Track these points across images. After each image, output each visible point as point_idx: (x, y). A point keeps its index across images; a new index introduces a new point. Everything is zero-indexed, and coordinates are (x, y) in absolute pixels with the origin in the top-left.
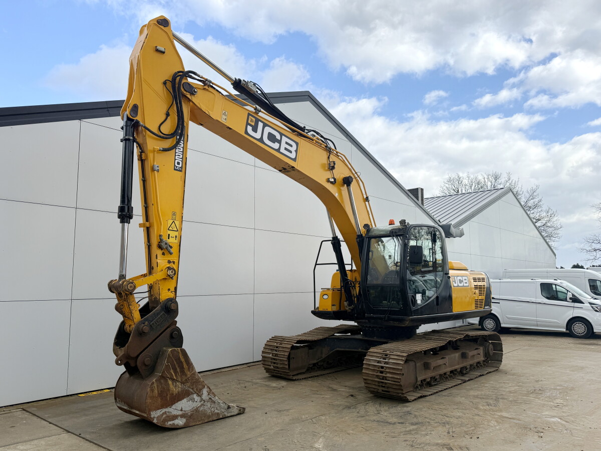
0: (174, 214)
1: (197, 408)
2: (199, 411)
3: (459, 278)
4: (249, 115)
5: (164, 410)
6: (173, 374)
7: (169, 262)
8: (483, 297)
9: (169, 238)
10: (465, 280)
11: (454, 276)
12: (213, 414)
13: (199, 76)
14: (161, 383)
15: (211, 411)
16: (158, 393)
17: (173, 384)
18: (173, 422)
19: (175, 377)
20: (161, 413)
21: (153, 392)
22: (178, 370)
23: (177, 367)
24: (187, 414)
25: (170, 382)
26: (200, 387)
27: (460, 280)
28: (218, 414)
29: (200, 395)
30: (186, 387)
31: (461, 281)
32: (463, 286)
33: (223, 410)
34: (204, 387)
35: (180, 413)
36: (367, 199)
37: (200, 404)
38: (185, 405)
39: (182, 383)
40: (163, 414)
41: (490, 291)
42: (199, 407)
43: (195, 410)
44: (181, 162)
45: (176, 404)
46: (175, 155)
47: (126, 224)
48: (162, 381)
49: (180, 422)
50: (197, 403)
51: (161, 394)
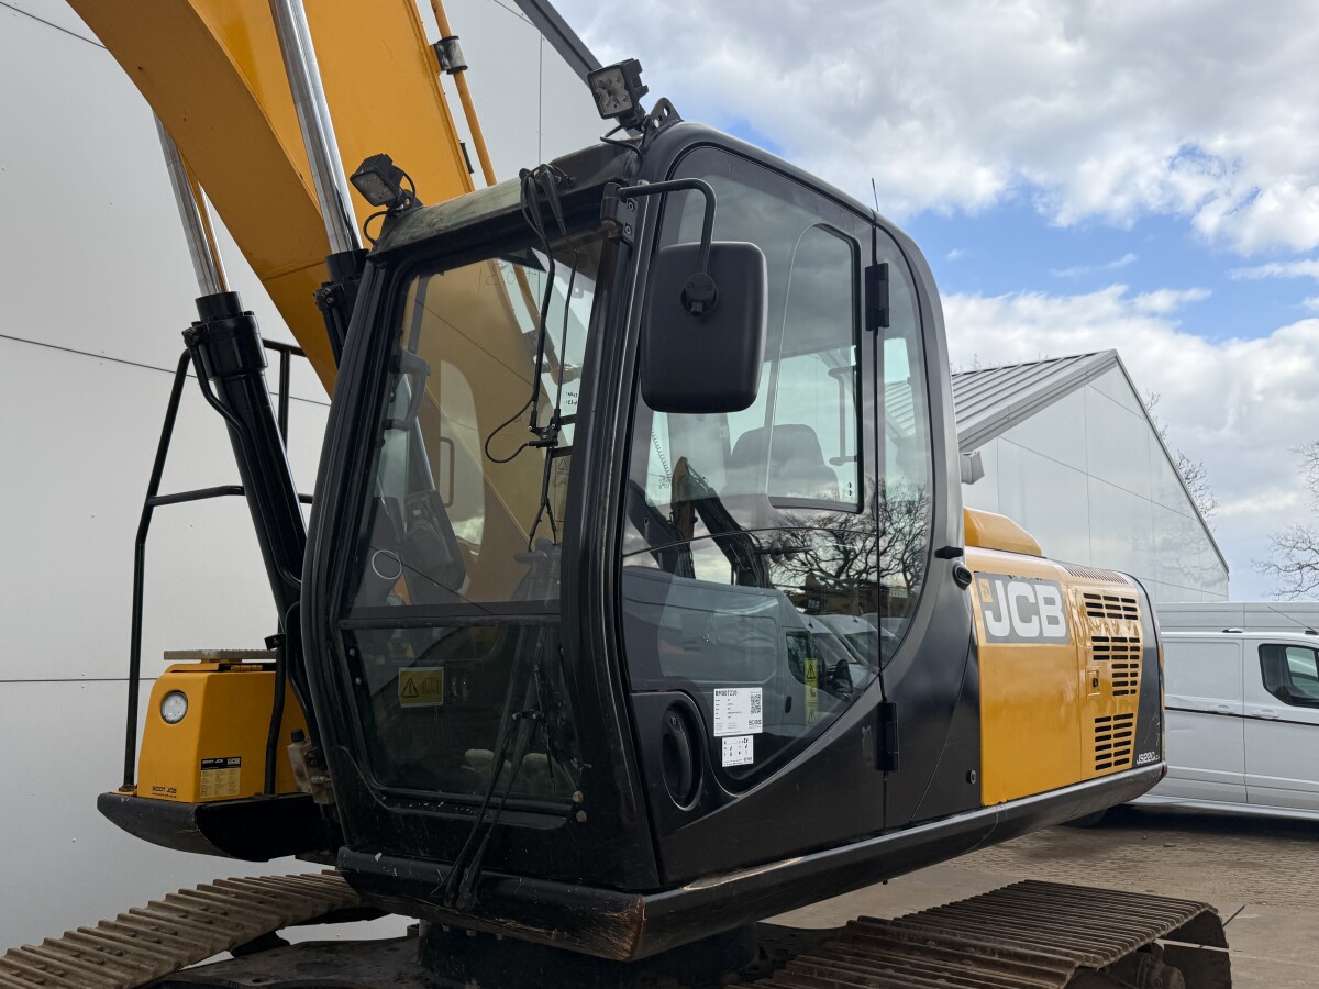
3: (1017, 589)
8: (1130, 704)
10: (1050, 601)
11: (992, 577)
27: (1021, 600)
31: (1027, 611)
32: (1040, 638)
36: (444, 54)
41: (1160, 672)
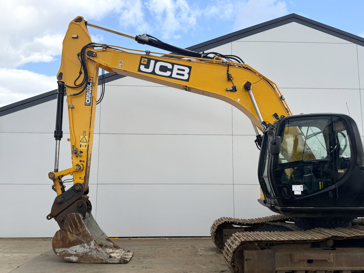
0: (85, 132)
1: (87, 253)
2: (87, 255)
4: (142, 57)
5: (64, 249)
6: (70, 228)
7: (81, 161)
9: (81, 147)
12: (98, 259)
13: (97, 44)
14: (62, 232)
15: (97, 257)
16: (61, 239)
17: (70, 235)
18: (69, 257)
19: (71, 231)
20: (62, 250)
21: (57, 237)
22: (74, 226)
23: (73, 224)
24: (79, 255)
25: (69, 233)
26: (89, 239)
28: (102, 259)
29: (89, 245)
30: (80, 238)
33: (106, 258)
34: (92, 240)
35: (75, 253)
37: (89, 250)
38: (78, 249)
39: (76, 235)
40: (63, 251)
42: (88, 252)
43: (85, 253)
44: (90, 100)
45: (72, 247)
46: (86, 96)
47: (58, 141)
48: (63, 232)
49: (74, 259)
50: (87, 250)
51: (62, 239)
